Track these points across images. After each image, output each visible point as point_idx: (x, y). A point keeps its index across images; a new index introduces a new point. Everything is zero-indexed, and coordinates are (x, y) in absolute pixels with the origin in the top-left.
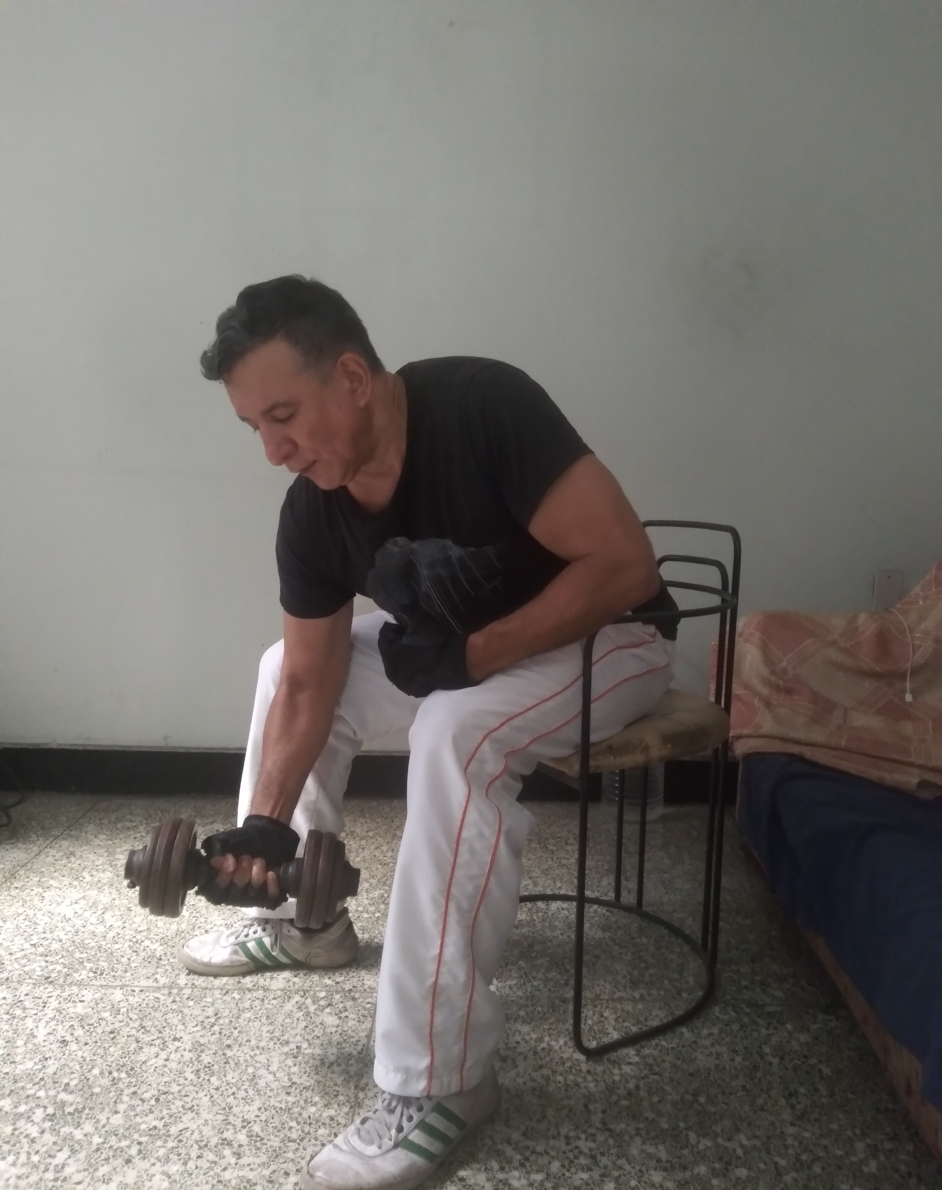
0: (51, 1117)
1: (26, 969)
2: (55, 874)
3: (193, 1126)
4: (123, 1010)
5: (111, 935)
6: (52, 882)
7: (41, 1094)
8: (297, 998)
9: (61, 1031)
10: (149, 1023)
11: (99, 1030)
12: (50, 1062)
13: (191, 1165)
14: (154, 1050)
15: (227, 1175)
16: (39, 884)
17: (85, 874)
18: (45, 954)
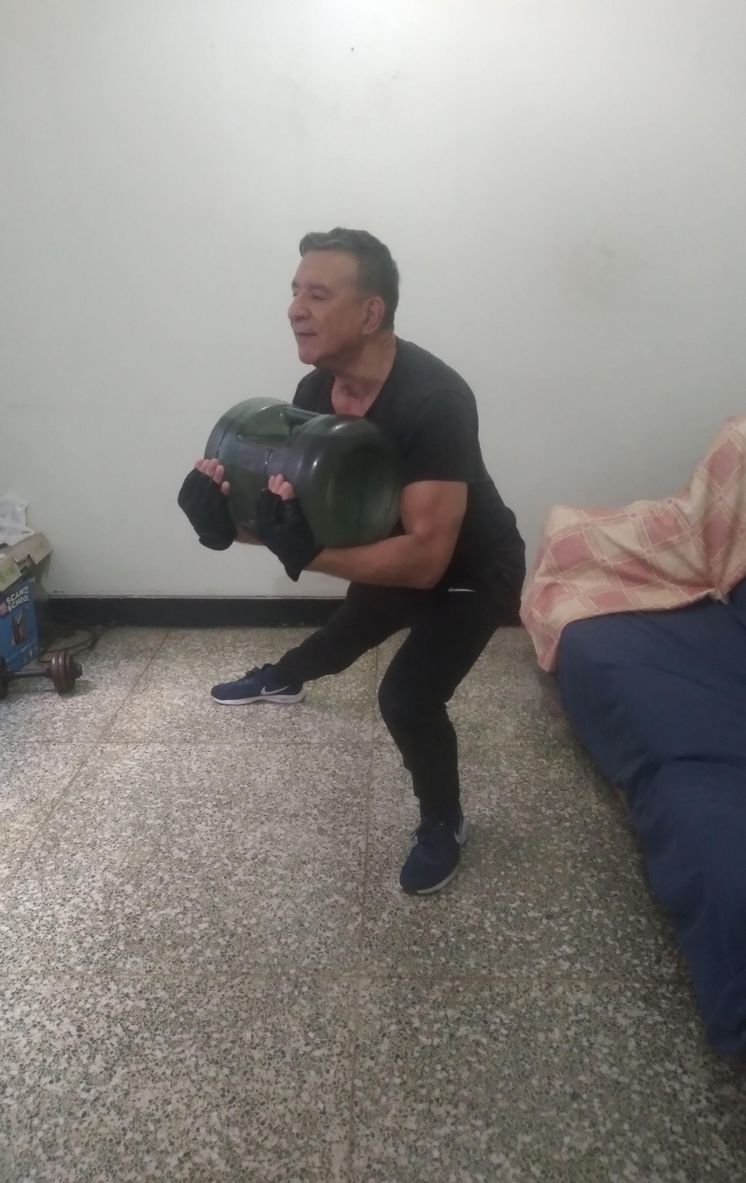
0: (216, 806)
1: (171, 735)
2: (163, 681)
3: (289, 807)
4: (234, 755)
5: (211, 716)
7: (206, 795)
8: (327, 748)
9: (205, 767)
10: (250, 761)
12: (205, 781)
13: (293, 824)
14: (258, 774)
15: (312, 827)
18: (178, 727)
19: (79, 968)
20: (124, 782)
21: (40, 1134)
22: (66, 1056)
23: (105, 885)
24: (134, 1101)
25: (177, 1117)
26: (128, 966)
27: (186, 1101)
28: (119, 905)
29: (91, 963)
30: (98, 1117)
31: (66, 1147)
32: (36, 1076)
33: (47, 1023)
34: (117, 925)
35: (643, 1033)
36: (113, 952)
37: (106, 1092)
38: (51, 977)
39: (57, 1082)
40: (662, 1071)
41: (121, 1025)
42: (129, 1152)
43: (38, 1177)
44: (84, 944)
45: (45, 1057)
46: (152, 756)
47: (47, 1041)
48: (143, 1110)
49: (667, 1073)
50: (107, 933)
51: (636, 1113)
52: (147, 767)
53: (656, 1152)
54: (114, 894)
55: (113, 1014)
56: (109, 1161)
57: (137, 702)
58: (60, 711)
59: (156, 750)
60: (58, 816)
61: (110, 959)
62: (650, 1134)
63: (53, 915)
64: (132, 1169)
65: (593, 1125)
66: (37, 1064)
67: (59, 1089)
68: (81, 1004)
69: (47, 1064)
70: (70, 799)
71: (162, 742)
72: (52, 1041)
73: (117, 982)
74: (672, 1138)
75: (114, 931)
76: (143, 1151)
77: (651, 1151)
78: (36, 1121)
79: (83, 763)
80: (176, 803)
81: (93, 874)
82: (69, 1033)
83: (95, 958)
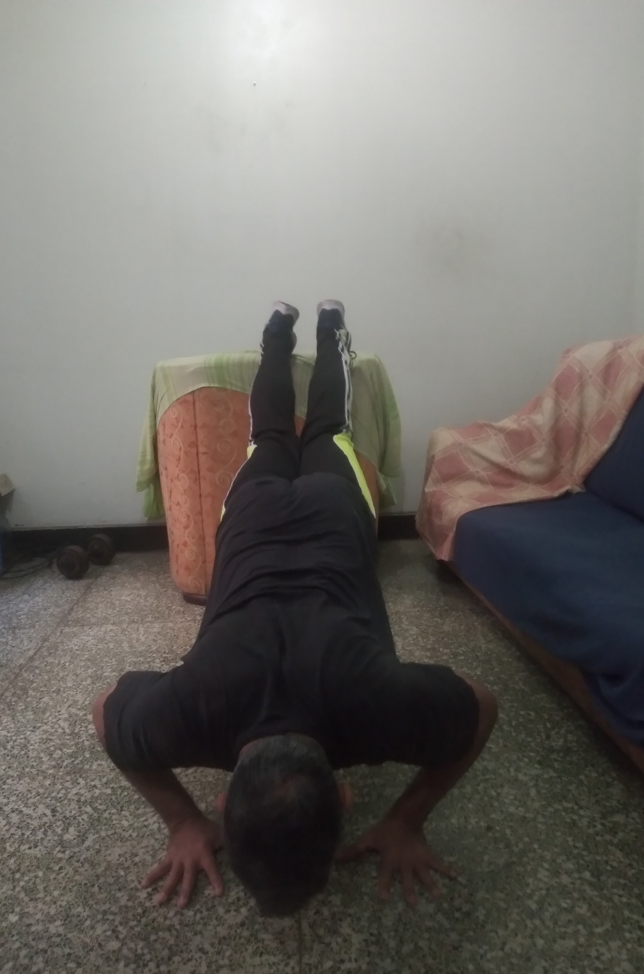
0: (164, 661)
1: (120, 619)
2: (111, 586)
4: (176, 629)
5: (154, 605)
6: (111, 589)
7: (154, 655)
9: (152, 637)
11: (169, 635)
12: (153, 646)
16: (105, 590)
17: (127, 585)
18: (127, 614)
19: (51, 771)
20: (82, 650)
21: (22, 883)
22: (43, 830)
23: (70, 717)
24: (105, 856)
25: (144, 865)
26: (94, 767)
27: (151, 853)
28: (83, 729)
29: (61, 767)
30: (73, 869)
31: (45, 891)
32: (16, 845)
33: (24, 809)
34: (83, 741)
35: (541, 784)
36: (81, 759)
37: (79, 852)
38: (26, 779)
39: (35, 848)
40: (561, 808)
41: (91, 806)
42: (102, 891)
43: (21, 912)
44: (54, 756)
45: (23, 832)
46: (105, 632)
47: (24, 821)
48: (113, 862)
49: (565, 810)
50: (74, 747)
51: (543, 837)
52: (102, 640)
53: (563, 861)
54: (78, 721)
55: (83, 799)
56: (85, 898)
57: (90, 599)
58: (22, 609)
59: (109, 629)
60: (25, 675)
61: (78, 764)
62: (556, 850)
63: (25, 738)
64: (106, 902)
65: (508, 846)
66: (17, 837)
67: (37, 853)
68: (53, 795)
69: (26, 837)
70: (36, 663)
71: (113, 624)
72: (29, 821)
73: (85, 779)
74: (575, 851)
75: (80, 746)
76: (115, 890)
77: (559, 861)
78: (18, 876)
79: (45, 640)
80: (128, 661)
81: (59, 709)
82: (45, 814)
83: (65, 764)
